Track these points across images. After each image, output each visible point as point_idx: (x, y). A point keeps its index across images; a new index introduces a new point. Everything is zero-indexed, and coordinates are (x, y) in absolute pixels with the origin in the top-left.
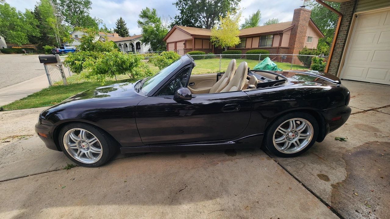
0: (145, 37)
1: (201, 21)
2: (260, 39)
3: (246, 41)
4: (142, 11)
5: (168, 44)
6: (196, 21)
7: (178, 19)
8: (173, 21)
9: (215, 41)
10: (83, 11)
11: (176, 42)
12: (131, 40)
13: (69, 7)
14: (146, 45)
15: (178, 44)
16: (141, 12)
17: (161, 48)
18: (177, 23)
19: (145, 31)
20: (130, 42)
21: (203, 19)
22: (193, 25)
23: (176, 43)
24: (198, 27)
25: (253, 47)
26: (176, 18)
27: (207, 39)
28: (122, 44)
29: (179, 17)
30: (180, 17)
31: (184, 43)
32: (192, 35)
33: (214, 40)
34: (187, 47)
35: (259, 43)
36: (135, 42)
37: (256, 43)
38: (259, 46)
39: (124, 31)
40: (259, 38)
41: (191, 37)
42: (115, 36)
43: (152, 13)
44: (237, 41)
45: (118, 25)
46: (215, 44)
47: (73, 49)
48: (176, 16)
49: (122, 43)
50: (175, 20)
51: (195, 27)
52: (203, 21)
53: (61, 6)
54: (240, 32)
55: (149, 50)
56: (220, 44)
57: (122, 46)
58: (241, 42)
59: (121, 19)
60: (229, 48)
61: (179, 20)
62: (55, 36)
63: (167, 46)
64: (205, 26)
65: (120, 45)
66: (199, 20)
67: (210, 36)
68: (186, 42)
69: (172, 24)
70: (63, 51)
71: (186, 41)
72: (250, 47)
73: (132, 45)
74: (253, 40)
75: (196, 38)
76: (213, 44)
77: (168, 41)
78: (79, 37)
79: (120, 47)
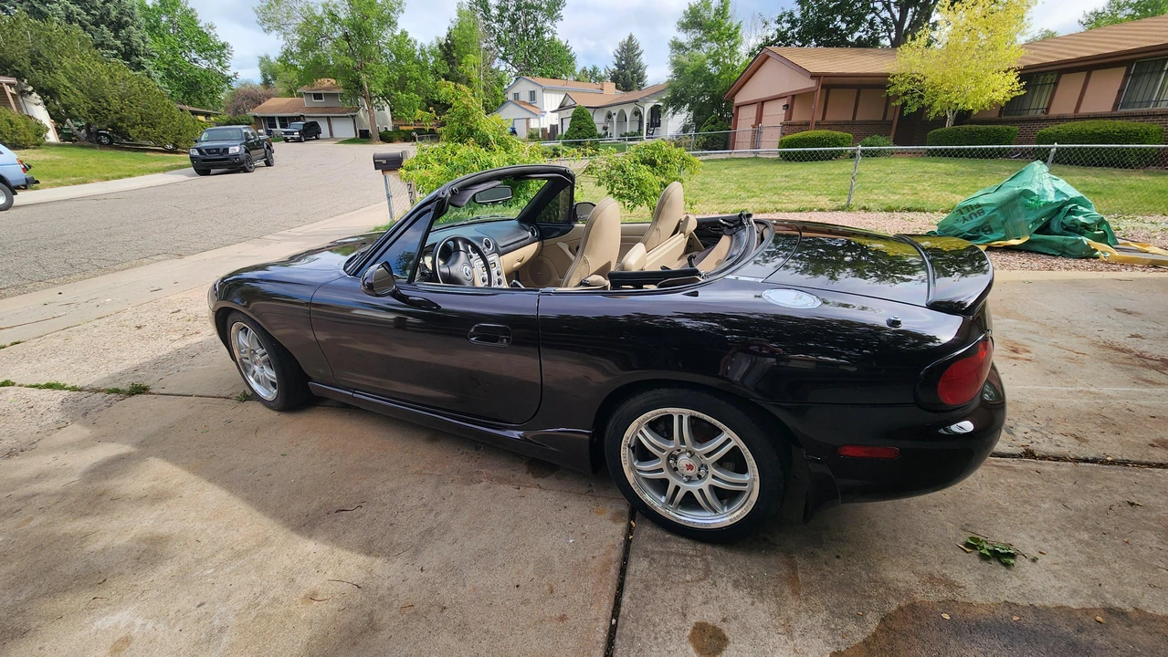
0: (675, 91)
1: (878, 20)
2: (1127, 76)
3: (1056, 84)
4: (687, 8)
5: (738, 107)
6: (857, 20)
7: (788, 22)
8: (771, 32)
9: (905, 94)
10: (542, 29)
11: (763, 102)
12: (636, 101)
13: (513, 21)
14: (674, 113)
15: (767, 107)
16: (685, 12)
17: (713, 124)
18: (782, 37)
19: (679, 69)
20: (634, 106)
21: (886, 14)
22: (843, 37)
23: (761, 103)
24: (860, 44)
25: (1084, 110)
26: (779, 22)
27: (876, 85)
28: (615, 114)
29: (791, 15)
30: (797, 15)
31: (787, 106)
32: (814, 76)
33: (903, 89)
34: (797, 117)
35: (1120, 91)
36: (648, 107)
37: (1102, 95)
38: (1116, 106)
39: (633, 73)
40: (1123, 70)
41: (812, 84)
42: (605, 92)
43: (717, 12)
44: (1003, 87)
45: (621, 59)
46: (905, 104)
48: (780, 13)
49: (616, 110)
50: (778, 26)
51: (848, 44)
52: (884, 21)
53: (497, 21)
54: (1023, 52)
55: (685, 129)
56: (925, 102)
57: (615, 118)
58: (1023, 92)
59: (631, 38)
60: (963, 116)
61: (789, 25)
63: (736, 116)
64: (889, 37)
65: (609, 116)
66: (868, 17)
67: (887, 75)
68: (793, 100)
69: (767, 40)
71: (793, 96)
72: (1068, 110)
73: (637, 113)
74: (1091, 80)
75: (830, 85)
76: (899, 103)
77: (739, 99)
78: (522, 98)
79: (607, 122)
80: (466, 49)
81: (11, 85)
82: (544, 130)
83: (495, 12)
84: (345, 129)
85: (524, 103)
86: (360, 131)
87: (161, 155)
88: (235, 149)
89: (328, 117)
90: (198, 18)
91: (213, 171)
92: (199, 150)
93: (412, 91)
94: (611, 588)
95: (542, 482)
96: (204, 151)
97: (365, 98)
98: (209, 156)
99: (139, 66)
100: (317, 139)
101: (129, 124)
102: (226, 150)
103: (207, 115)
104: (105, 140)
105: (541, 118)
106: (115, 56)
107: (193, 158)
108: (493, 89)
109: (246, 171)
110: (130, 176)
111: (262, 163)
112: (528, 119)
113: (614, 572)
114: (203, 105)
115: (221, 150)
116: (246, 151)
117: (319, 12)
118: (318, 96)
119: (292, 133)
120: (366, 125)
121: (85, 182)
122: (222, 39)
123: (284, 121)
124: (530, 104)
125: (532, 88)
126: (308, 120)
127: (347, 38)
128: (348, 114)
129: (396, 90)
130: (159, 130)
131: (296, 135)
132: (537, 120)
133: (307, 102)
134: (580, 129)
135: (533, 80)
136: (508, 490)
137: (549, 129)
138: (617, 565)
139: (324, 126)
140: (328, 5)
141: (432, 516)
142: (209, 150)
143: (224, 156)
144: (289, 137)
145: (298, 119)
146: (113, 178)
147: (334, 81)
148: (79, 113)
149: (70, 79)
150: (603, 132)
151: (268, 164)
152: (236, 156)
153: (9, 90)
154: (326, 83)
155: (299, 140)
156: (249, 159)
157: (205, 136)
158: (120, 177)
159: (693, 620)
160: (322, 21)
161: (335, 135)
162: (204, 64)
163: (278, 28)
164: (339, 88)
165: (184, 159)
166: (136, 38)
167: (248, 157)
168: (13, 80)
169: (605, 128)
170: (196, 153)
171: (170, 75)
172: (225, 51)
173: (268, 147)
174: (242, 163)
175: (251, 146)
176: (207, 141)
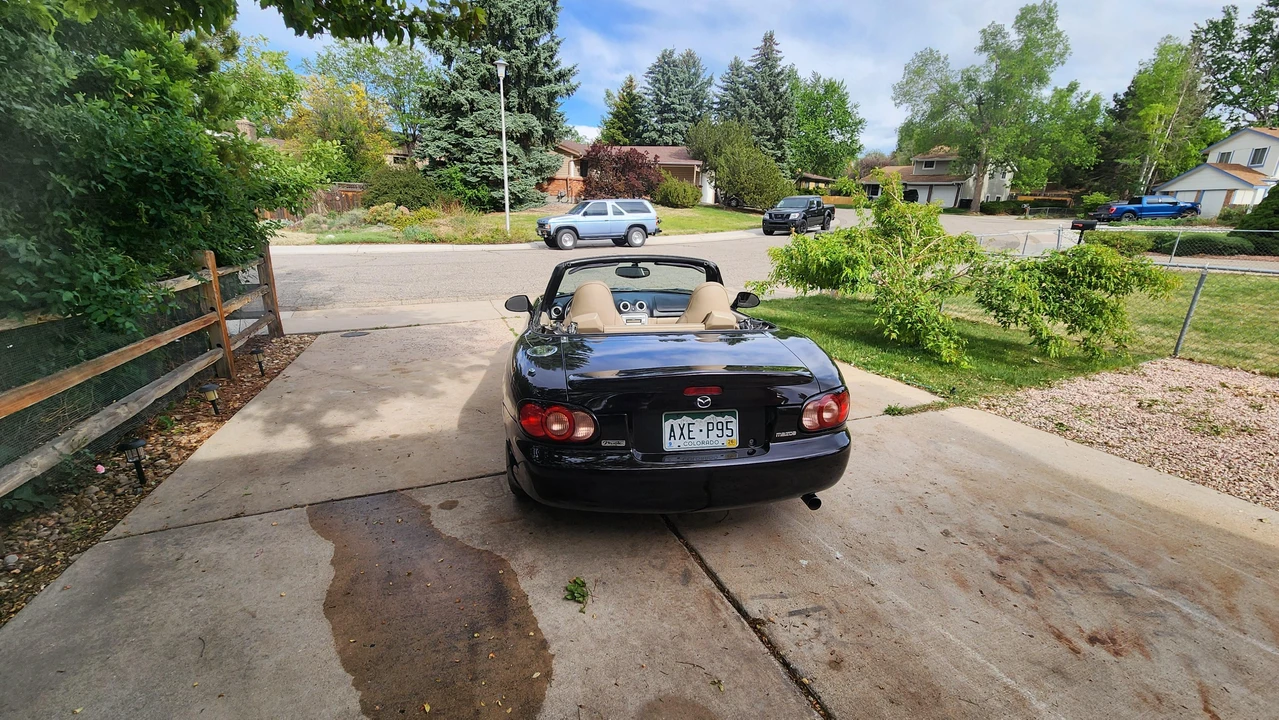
62: (1143, 160)
70: (1130, 211)
78: (1234, 160)
80: (1152, 98)
81: (698, 166)
83: (1241, 35)
84: (945, 198)
85: (1238, 167)
86: (961, 200)
88: (796, 215)
89: (931, 186)
90: (848, 100)
91: (776, 232)
92: (770, 215)
93: (1042, 156)
96: (773, 215)
97: (979, 164)
98: (776, 220)
99: (780, 147)
102: (789, 215)
104: (734, 203)
105: (1261, 190)
106: (768, 140)
107: (764, 221)
108: (1182, 148)
111: (818, 227)
112: (1231, 192)
115: (785, 215)
116: (805, 217)
117: (956, 80)
118: (929, 164)
120: (970, 195)
121: (694, 233)
122: (860, 116)
124: (1248, 169)
125: (1261, 143)
127: (980, 102)
128: (954, 182)
129: (1020, 156)
132: (1250, 193)
133: (914, 170)
135: (1270, 132)
139: (923, 194)
140: (968, 70)
142: (777, 215)
143: (786, 220)
147: (947, 149)
149: (727, 161)
151: (824, 228)
152: (793, 221)
153: (697, 169)
154: (941, 151)
157: (781, 203)
158: (715, 232)
160: (956, 88)
161: (932, 204)
162: (839, 138)
163: (909, 101)
164: (952, 155)
165: (758, 221)
166: (786, 126)
167: (803, 223)
168: (701, 163)
170: (768, 217)
171: (808, 151)
172: (860, 126)
174: (797, 227)
175: (812, 213)
176: (781, 207)
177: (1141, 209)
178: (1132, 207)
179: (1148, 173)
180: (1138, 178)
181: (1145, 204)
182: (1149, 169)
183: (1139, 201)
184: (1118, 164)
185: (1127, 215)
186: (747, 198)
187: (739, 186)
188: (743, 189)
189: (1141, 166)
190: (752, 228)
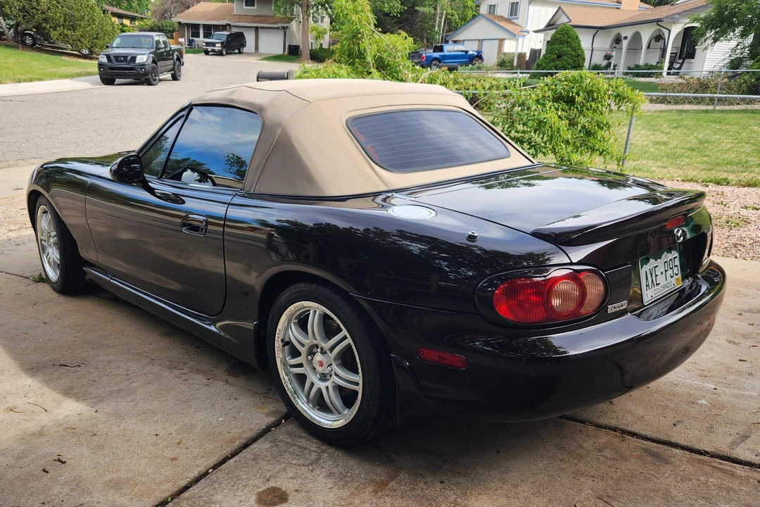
0: (718, 10)
12: (658, 21)
20: (656, 27)
28: (626, 38)
47: (467, 52)
49: (628, 33)
57: (625, 43)
62: (435, 9)
65: (618, 40)
70: (436, 59)
73: (659, 38)
78: (499, 12)
79: (612, 48)
82: (521, 56)
84: (272, 43)
85: (502, 18)
86: (290, 46)
87: (75, 60)
88: (143, 58)
89: (257, 29)
91: (117, 81)
92: (108, 57)
94: (227, 451)
95: (231, 380)
96: (113, 59)
97: (301, 6)
98: (116, 64)
100: (240, 53)
101: (52, 25)
102: (134, 58)
103: (133, 19)
104: (29, 40)
105: (521, 40)
107: (101, 65)
109: (150, 84)
110: (40, 80)
111: (169, 76)
112: (502, 41)
113: (237, 444)
114: (130, 7)
115: (129, 58)
116: (154, 62)
118: (250, 3)
119: (213, 44)
120: (297, 40)
123: (209, 30)
124: (509, 21)
126: (234, 30)
128: (280, 25)
130: (78, 33)
131: (218, 47)
132: (513, 43)
133: (237, 9)
134: (559, 57)
136: (199, 379)
137: (528, 55)
138: (243, 441)
139: (250, 38)
141: (127, 383)
142: (117, 57)
143: (131, 65)
144: (210, 49)
145: (224, 27)
146: (25, 81)
148: (11, 12)
150: (605, 63)
151: (175, 78)
152: (142, 65)
155: (220, 54)
156: (155, 71)
157: (117, 41)
159: (272, 484)
161: (261, 50)
165: (92, 66)
167: (154, 68)
169: (608, 57)
170: (104, 60)
173: (178, 59)
174: (146, 74)
175: (160, 56)
176: (118, 48)
177: (444, 57)
178: (437, 55)
179: (440, 23)
180: (434, 26)
181: (446, 53)
182: (441, 18)
183: (440, 49)
184: (416, 12)
185: (434, 62)
186: (54, 34)
187: (39, 17)
188: (46, 20)
189: (435, 15)
190: (79, 75)
